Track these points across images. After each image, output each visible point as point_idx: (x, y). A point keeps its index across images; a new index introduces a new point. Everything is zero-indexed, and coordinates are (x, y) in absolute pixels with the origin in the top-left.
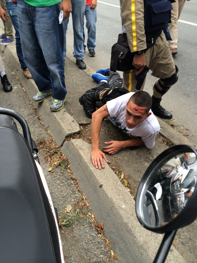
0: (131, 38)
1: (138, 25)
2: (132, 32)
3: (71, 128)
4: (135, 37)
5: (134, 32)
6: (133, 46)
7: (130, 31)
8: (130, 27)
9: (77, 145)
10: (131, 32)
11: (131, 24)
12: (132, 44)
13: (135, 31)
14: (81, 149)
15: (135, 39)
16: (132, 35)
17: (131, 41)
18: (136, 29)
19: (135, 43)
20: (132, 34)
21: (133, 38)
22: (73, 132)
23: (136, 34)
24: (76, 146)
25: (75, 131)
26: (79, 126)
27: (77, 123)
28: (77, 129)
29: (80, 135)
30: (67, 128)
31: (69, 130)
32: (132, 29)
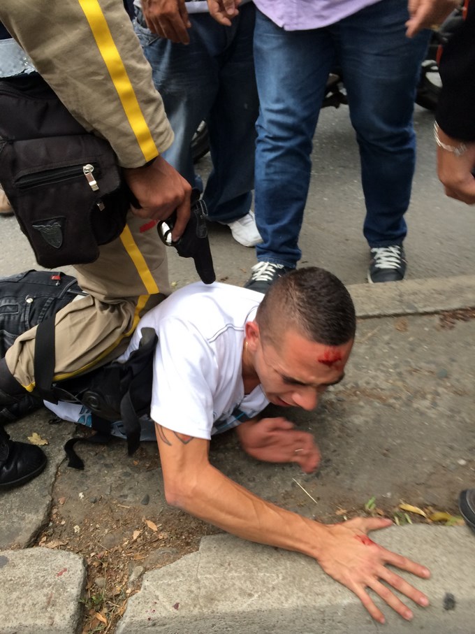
0: (111, 107)
1: (122, 38)
2: (109, 78)
3: (45, 591)
4: (128, 96)
5: (119, 75)
6: (135, 141)
8: (90, 54)
9: (176, 606)
10: (100, 78)
11: (90, 39)
12: (127, 134)
13: (121, 67)
14: (211, 599)
15: (132, 106)
16: (112, 94)
17: (114, 119)
18: (123, 58)
20: (109, 85)
21: (121, 104)
22: (74, 590)
23: (132, 82)
24: (183, 612)
25: (79, 580)
26: (46, 550)
27: (21, 551)
28: (67, 566)
29: (100, 570)
30: (31, 609)
31: (49, 603)
32: (102, 65)
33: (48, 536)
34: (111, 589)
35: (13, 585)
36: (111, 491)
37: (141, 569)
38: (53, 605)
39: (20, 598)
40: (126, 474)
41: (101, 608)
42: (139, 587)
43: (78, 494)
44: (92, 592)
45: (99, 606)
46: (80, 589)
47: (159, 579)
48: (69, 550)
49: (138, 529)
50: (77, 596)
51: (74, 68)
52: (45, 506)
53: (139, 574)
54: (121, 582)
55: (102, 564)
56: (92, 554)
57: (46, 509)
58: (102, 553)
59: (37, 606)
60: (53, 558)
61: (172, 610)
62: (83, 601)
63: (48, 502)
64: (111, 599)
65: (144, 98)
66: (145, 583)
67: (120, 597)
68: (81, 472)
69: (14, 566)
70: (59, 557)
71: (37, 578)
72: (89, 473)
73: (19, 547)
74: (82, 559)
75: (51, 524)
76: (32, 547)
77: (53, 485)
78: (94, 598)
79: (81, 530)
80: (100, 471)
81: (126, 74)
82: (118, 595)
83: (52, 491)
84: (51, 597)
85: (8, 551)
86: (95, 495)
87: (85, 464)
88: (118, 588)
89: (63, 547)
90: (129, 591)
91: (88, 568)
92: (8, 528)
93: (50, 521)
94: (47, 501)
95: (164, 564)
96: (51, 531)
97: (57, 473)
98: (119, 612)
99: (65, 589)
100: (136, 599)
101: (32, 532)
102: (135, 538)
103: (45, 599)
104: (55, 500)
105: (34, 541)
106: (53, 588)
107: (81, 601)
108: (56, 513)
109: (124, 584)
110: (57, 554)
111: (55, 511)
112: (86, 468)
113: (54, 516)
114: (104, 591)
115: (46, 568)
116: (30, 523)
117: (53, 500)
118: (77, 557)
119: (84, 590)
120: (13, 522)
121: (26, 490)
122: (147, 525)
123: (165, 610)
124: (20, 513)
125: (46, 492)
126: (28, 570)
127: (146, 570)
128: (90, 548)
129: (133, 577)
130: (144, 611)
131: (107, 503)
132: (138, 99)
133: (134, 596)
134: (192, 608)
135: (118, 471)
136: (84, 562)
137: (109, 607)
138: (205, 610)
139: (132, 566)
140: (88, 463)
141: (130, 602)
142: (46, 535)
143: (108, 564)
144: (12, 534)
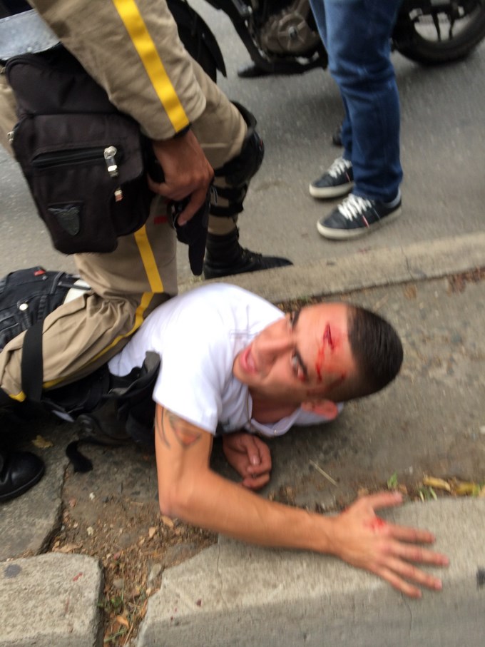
0: (133, 71)
2: (128, 37)
3: (62, 597)
4: (150, 56)
5: (139, 32)
6: (163, 109)
7: (112, 33)
9: (199, 604)
10: (118, 38)
12: (153, 101)
13: (141, 23)
16: (132, 56)
19: (165, 91)
20: (129, 47)
21: (143, 67)
22: (91, 594)
23: (154, 40)
25: (96, 584)
26: (59, 555)
27: (34, 558)
28: (82, 570)
29: (118, 571)
30: (49, 618)
31: (66, 609)
32: (120, 23)
33: (61, 540)
34: (130, 590)
35: (29, 595)
36: (122, 489)
37: (159, 567)
38: (71, 612)
39: (37, 607)
40: (137, 470)
41: (122, 611)
42: (159, 586)
43: (88, 495)
44: (110, 596)
45: (119, 610)
46: (98, 593)
47: (179, 576)
48: (84, 553)
49: (153, 526)
50: (95, 600)
51: (89, 29)
52: (54, 510)
53: (157, 573)
54: (140, 582)
55: (118, 566)
56: (108, 556)
57: (57, 513)
58: (118, 554)
59: (54, 614)
60: (67, 563)
61: (194, 608)
62: (102, 605)
63: (58, 506)
64: (131, 601)
65: (169, 58)
66: (165, 581)
67: (141, 598)
68: (90, 472)
69: (28, 574)
70: (73, 560)
71: (52, 585)
72: (99, 472)
73: (32, 554)
74: (97, 562)
75: (63, 528)
76: (46, 552)
77: (62, 487)
78: (113, 600)
79: (95, 531)
80: (109, 469)
81: (146, 31)
82: (137, 597)
83: (62, 493)
84: (68, 604)
85: (20, 559)
86: (106, 494)
87: (93, 463)
88: (138, 588)
89: (78, 551)
90: (149, 591)
91: (104, 571)
92: (19, 536)
93: (62, 525)
94: (57, 504)
95: (183, 560)
96: (63, 535)
97: (64, 475)
98: (140, 612)
99: (82, 595)
100: (157, 598)
101: (44, 537)
102: (151, 535)
103: (62, 606)
104: (66, 503)
105: (47, 547)
106: (69, 594)
107: (99, 605)
108: (68, 516)
109: (143, 583)
110: (71, 558)
111: (66, 514)
112: (95, 468)
113: (66, 520)
114: (123, 593)
115: (61, 574)
116: (41, 528)
117: (62, 503)
118: (92, 560)
119: (102, 593)
120: (23, 529)
121: (35, 495)
122: (162, 522)
123: (187, 608)
124: (30, 519)
125: (55, 496)
126: (43, 578)
127: (164, 568)
128: (106, 550)
129: (152, 576)
130: (166, 611)
131: (119, 501)
132: (162, 59)
133: (154, 597)
134: (215, 604)
135: (128, 468)
136: (100, 565)
137: (129, 609)
138: (229, 606)
139: (150, 565)
140: (95, 463)
141: (150, 601)
142: (58, 540)
143: (126, 564)
144: (23, 542)
